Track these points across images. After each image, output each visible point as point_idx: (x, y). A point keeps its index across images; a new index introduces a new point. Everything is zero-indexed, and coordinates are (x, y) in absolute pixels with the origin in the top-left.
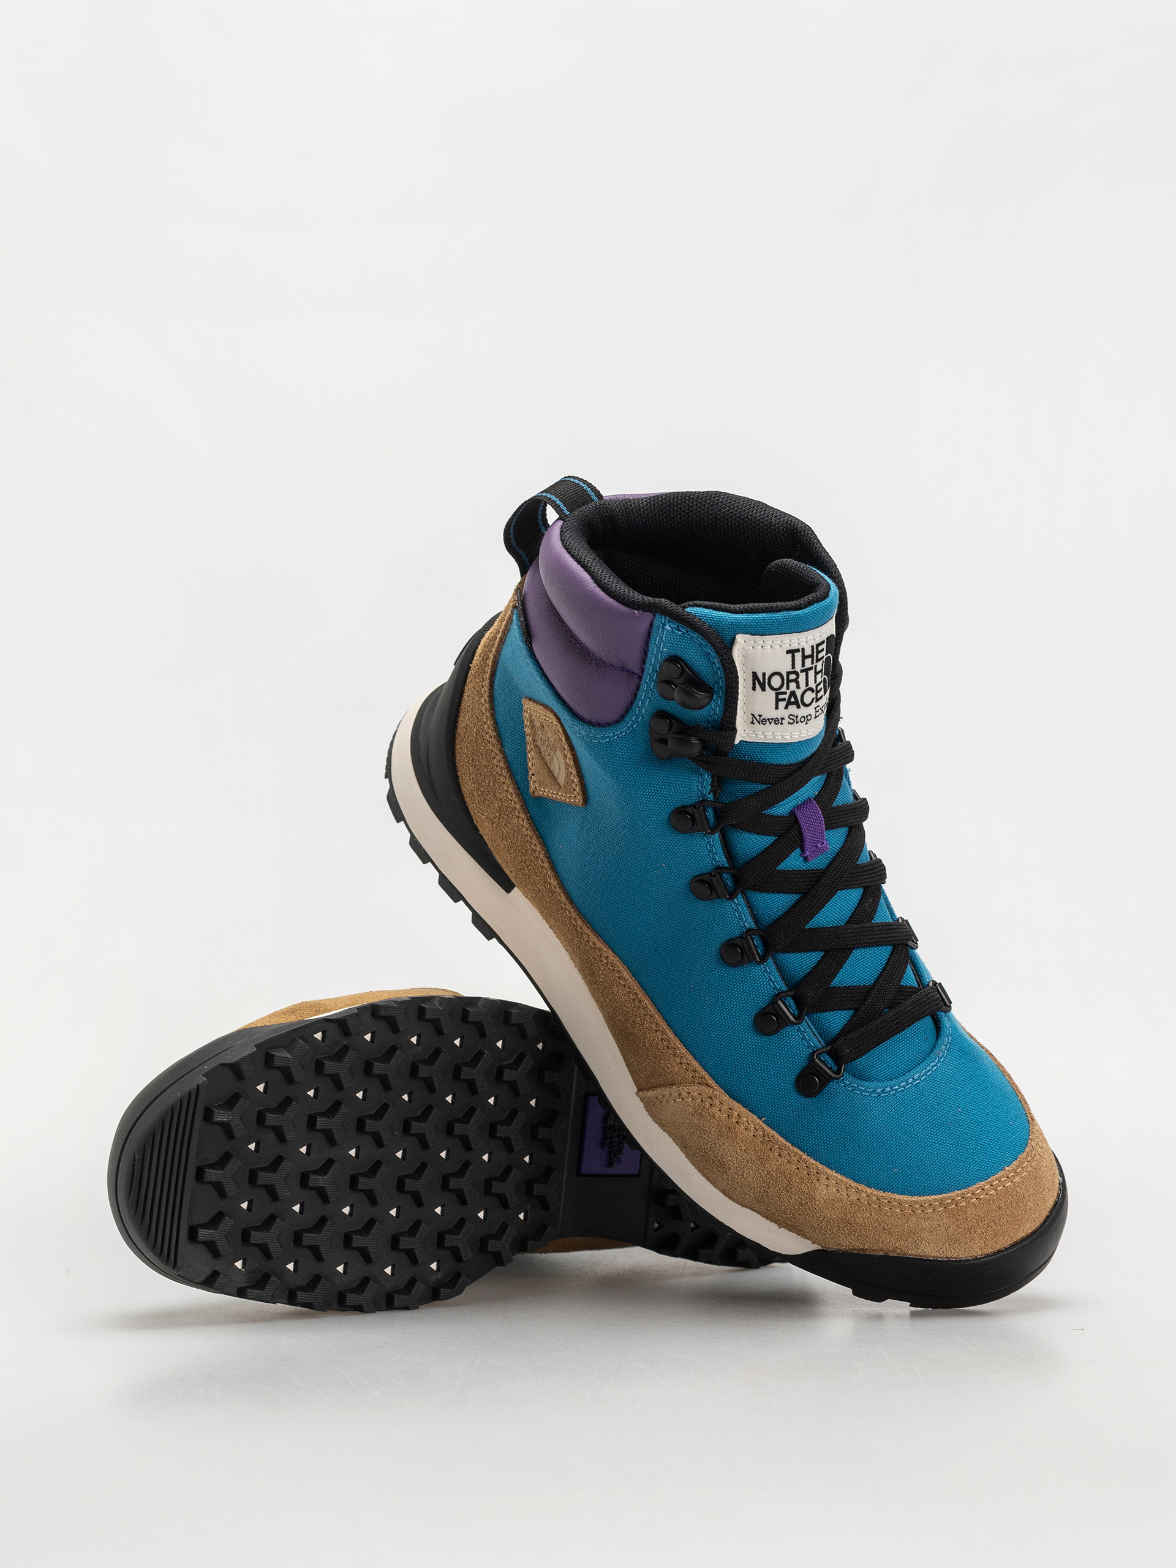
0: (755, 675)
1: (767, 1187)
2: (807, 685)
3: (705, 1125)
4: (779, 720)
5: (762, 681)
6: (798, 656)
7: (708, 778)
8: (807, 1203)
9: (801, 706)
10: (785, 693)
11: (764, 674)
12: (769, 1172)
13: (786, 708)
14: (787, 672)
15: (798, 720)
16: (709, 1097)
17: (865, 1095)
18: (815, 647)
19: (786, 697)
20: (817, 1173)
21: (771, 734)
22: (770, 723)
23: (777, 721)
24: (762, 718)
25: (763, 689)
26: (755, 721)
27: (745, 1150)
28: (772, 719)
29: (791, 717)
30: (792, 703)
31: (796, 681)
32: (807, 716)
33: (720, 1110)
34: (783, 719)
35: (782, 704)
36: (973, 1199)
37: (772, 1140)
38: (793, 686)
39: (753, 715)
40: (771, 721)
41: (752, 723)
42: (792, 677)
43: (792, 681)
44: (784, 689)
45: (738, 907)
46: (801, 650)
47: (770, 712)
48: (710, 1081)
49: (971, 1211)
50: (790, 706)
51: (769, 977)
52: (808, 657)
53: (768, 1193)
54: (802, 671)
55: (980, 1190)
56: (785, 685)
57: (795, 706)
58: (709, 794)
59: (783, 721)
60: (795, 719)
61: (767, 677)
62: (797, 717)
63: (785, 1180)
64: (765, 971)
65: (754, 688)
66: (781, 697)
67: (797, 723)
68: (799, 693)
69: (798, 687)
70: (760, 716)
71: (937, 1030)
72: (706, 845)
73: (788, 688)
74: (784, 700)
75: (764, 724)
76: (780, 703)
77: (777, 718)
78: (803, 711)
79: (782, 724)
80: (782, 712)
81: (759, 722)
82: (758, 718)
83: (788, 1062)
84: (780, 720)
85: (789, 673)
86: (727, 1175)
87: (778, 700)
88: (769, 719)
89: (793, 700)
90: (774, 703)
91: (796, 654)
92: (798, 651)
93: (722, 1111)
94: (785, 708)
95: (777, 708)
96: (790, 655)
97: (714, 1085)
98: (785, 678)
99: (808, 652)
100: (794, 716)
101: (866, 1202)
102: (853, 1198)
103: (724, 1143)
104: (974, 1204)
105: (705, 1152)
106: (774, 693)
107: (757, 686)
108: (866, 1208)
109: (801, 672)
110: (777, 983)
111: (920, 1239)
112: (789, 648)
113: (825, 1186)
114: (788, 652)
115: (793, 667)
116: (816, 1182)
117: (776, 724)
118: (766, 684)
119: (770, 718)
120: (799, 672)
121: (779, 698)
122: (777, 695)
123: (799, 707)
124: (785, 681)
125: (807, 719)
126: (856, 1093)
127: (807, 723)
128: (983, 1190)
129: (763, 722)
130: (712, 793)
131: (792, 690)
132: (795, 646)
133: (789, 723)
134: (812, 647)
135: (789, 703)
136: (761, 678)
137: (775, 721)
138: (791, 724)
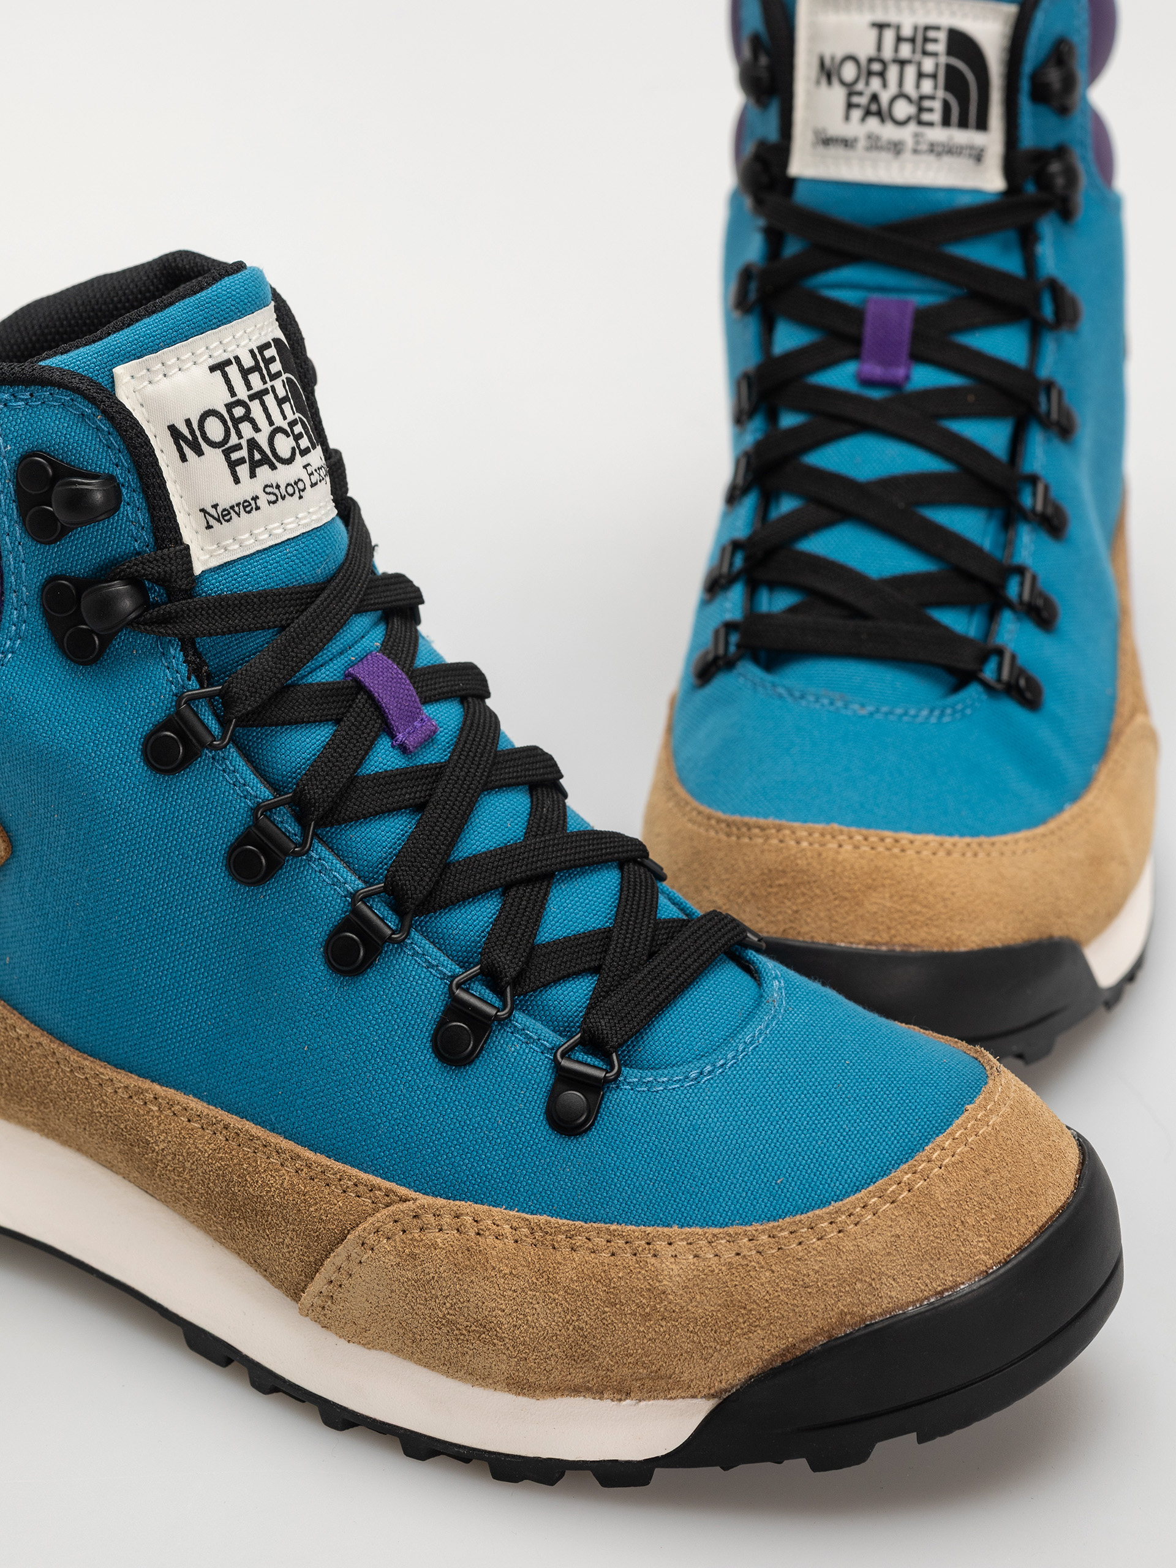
0: (173, 430)
1: (575, 1318)
2: (271, 423)
3: (427, 1270)
4: (250, 505)
5: (190, 437)
6: (233, 371)
7: (176, 654)
8: (654, 1308)
9: (277, 464)
10: (238, 447)
11: (188, 422)
12: (566, 1289)
13: (253, 475)
14: (226, 405)
15: (283, 492)
16: (415, 1217)
17: (674, 1089)
18: (256, 351)
19: (244, 453)
20: (648, 1244)
21: (247, 535)
22: (239, 515)
23: (249, 506)
24: (220, 509)
25: (200, 452)
26: (212, 522)
27: (511, 1273)
28: (238, 505)
29: (268, 490)
30: (260, 463)
31: (247, 417)
32: (296, 483)
33: (440, 1230)
34: (255, 498)
35: (243, 470)
36: (933, 1169)
37: (548, 1230)
38: (246, 428)
39: (202, 510)
40: (236, 509)
41: (209, 527)
42: (239, 412)
43: (242, 419)
44: (234, 440)
45: (323, 865)
46: (233, 361)
47: (229, 494)
48: (403, 1191)
49: (940, 1192)
50: (258, 470)
51: (427, 961)
52: (251, 370)
53: (582, 1329)
54: (252, 398)
55: (938, 1152)
56: (233, 431)
57: (266, 467)
58: (189, 679)
59: (258, 501)
60: (276, 491)
61: (195, 426)
62: (278, 487)
63: (600, 1286)
64: (416, 953)
65: (183, 458)
66: (235, 456)
67: (283, 498)
68: (262, 439)
69: (257, 429)
70: (215, 506)
71: (752, 976)
72: (223, 776)
73: (240, 437)
74: (241, 461)
75: (228, 521)
76: (237, 468)
77: (245, 501)
78: (284, 475)
79: (258, 508)
80: (249, 487)
81: (218, 520)
82: (213, 512)
83: (519, 1091)
84: (253, 502)
85: (229, 407)
86: (502, 1339)
87: (233, 465)
88: (232, 507)
89: (257, 456)
90: (228, 471)
91: (227, 369)
92: (228, 362)
93: (445, 1227)
94: (251, 478)
95: (237, 481)
96: (218, 373)
97: (412, 1194)
98: (227, 416)
99: (248, 362)
100: (271, 486)
101: (754, 1252)
102: (728, 1256)
103: (472, 1281)
104: (940, 1177)
105: (448, 1321)
106: (219, 451)
107: (187, 450)
108: (758, 1263)
109: (251, 400)
110: (443, 965)
111: (874, 1276)
112: (212, 362)
113: (673, 1260)
114: (212, 369)
115: (233, 393)
116: (653, 1260)
117: (249, 512)
118: (200, 440)
119: (234, 503)
120: (247, 400)
121: (233, 459)
122: (227, 453)
123: (273, 467)
124: (230, 424)
125: (296, 489)
126: (657, 1092)
127: (301, 497)
128: (943, 1149)
129: (225, 516)
130: (193, 678)
131: (249, 437)
132: (220, 356)
133: (269, 502)
134: (252, 351)
135: (254, 466)
136: (185, 431)
137: (245, 508)
138: (274, 502)
